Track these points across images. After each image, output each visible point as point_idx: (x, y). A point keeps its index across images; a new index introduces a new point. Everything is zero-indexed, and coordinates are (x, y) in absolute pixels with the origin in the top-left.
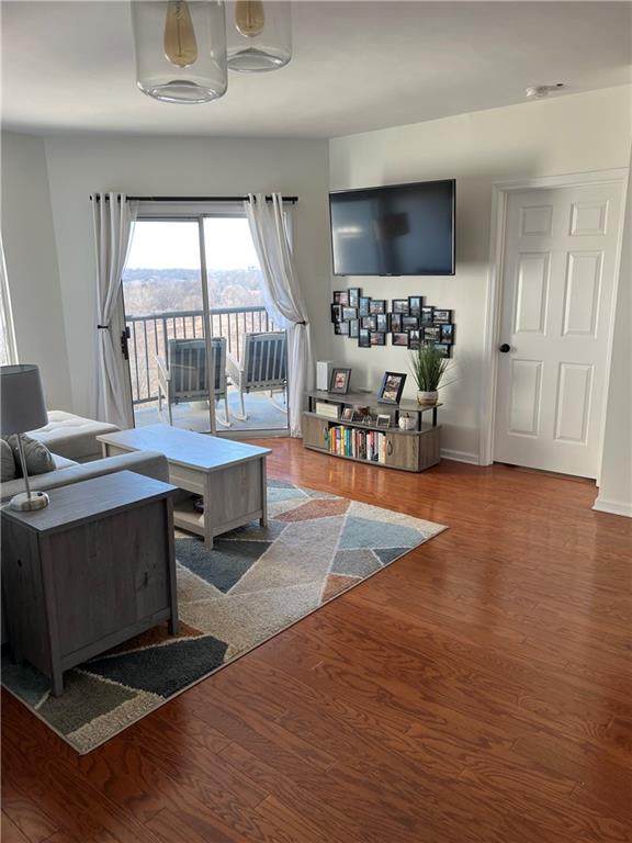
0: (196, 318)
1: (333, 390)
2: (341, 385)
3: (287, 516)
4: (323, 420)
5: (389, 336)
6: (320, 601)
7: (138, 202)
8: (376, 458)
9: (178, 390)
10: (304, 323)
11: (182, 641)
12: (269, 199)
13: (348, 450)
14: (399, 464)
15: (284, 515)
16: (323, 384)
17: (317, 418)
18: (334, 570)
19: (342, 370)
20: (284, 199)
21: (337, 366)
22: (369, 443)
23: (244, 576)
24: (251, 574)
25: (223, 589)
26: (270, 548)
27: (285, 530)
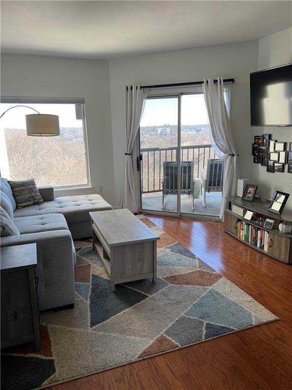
0: (173, 150)
1: (245, 198)
2: (250, 195)
3: (174, 279)
4: (235, 217)
5: (286, 166)
6: (137, 357)
7: (148, 89)
8: (262, 247)
9: (168, 188)
10: (233, 155)
11: (37, 358)
12: (215, 81)
13: (247, 237)
14: (276, 255)
15: (173, 277)
16: (240, 194)
17: (232, 215)
18: (167, 332)
19: (252, 186)
20: (224, 81)
21: (249, 183)
22: (259, 237)
23: (112, 317)
24: (117, 317)
25: (93, 324)
26: (144, 300)
27: (163, 289)
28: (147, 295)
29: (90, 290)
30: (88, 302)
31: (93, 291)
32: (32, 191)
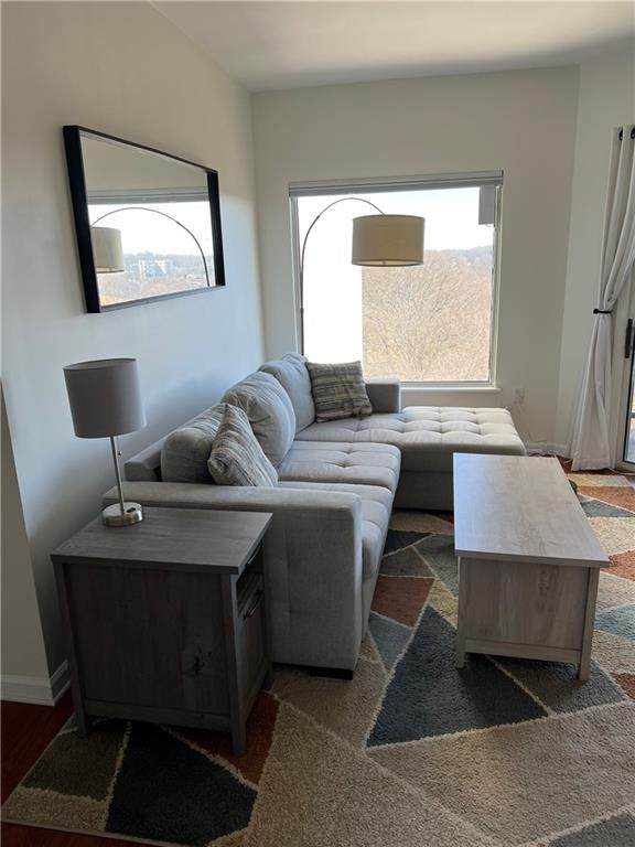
11: (228, 772)
23: (428, 739)
24: (440, 743)
25: (376, 739)
26: (531, 722)
27: (600, 708)
28: (547, 709)
29: (407, 646)
30: (389, 676)
31: (412, 650)
32: (352, 387)
